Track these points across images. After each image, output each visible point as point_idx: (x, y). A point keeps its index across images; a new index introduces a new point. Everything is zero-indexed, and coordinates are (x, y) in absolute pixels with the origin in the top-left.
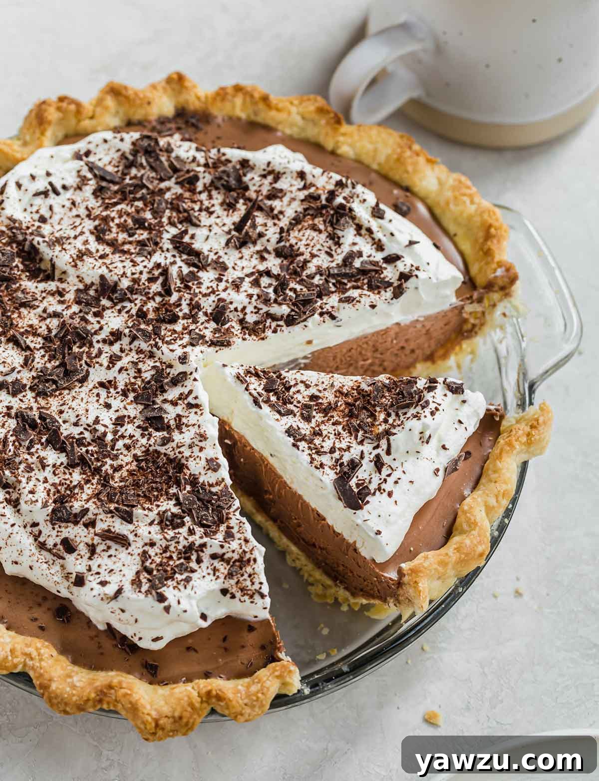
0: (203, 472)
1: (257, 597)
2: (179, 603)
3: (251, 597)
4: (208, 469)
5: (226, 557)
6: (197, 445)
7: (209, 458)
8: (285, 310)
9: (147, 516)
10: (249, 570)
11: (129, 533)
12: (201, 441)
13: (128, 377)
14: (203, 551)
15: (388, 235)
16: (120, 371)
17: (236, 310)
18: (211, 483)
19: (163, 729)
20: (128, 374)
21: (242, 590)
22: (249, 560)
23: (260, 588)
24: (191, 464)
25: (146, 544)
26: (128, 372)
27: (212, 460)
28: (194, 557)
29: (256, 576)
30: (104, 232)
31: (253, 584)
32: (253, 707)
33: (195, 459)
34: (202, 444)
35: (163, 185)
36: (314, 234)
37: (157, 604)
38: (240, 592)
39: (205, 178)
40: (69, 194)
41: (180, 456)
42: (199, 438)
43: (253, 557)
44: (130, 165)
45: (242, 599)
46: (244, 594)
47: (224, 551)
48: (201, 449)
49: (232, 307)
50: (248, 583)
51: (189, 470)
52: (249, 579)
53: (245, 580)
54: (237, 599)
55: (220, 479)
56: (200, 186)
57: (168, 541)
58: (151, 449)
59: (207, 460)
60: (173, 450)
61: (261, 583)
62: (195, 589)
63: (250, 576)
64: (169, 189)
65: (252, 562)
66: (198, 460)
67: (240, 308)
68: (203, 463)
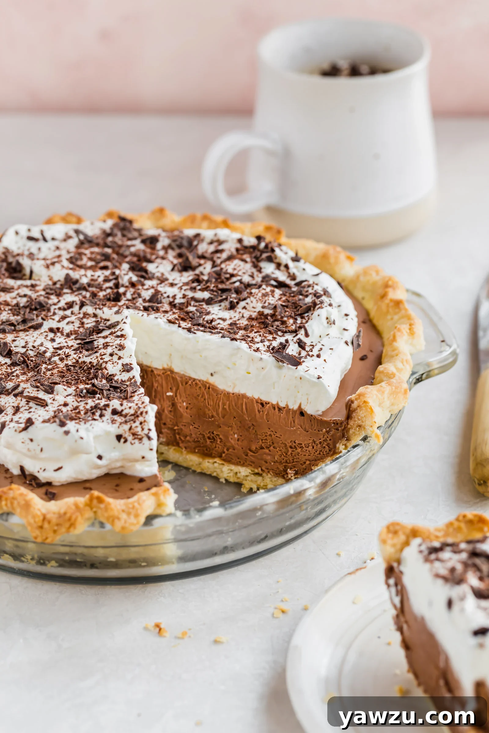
0: (118, 373)
1: (145, 440)
2: (77, 431)
3: (141, 439)
4: (124, 371)
5: (124, 413)
6: (116, 354)
7: (124, 363)
8: (206, 295)
9: (65, 390)
10: (141, 419)
11: (49, 399)
12: (119, 350)
13: (73, 327)
14: (105, 410)
15: (301, 270)
16: (68, 323)
17: (168, 297)
18: (124, 380)
19: (49, 522)
20: (74, 326)
21: (134, 434)
22: (142, 413)
23: (149, 433)
24: (109, 366)
25: (60, 405)
26: (74, 324)
27: (127, 364)
28: (98, 414)
29: (146, 423)
30: (77, 259)
31: (143, 429)
32: (129, 514)
33: (113, 363)
34: (120, 353)
35: (129, 243)
36: (242, 263)
37: (59, 428)
38: (131, 436)
39: (164, 241)
40: (56, 243)
41: (101, 361)
42: (119, 348)
43: (145, 410)
44: (108, 235)
45: (133, 442)
46: (135, 439)
47: (123, 408)
48: (120, 358)
49: (165, 295)
50: (139, 429)
51: (107, 370)
52: (140, 427)
53: (137, 427)
54: (128, 443)
55: (131, 377)
56: (159, 246)
57: (78, 402)
58: (80, 361)
59: (123, 365)
60: (97, 358)
61: (150, 430)
62: (92, 426)
63: (141, 423)
64: (133, 246)
65: (144, 414)
66: (115, 364)
67: (171, 296)
68: (120, 367)
